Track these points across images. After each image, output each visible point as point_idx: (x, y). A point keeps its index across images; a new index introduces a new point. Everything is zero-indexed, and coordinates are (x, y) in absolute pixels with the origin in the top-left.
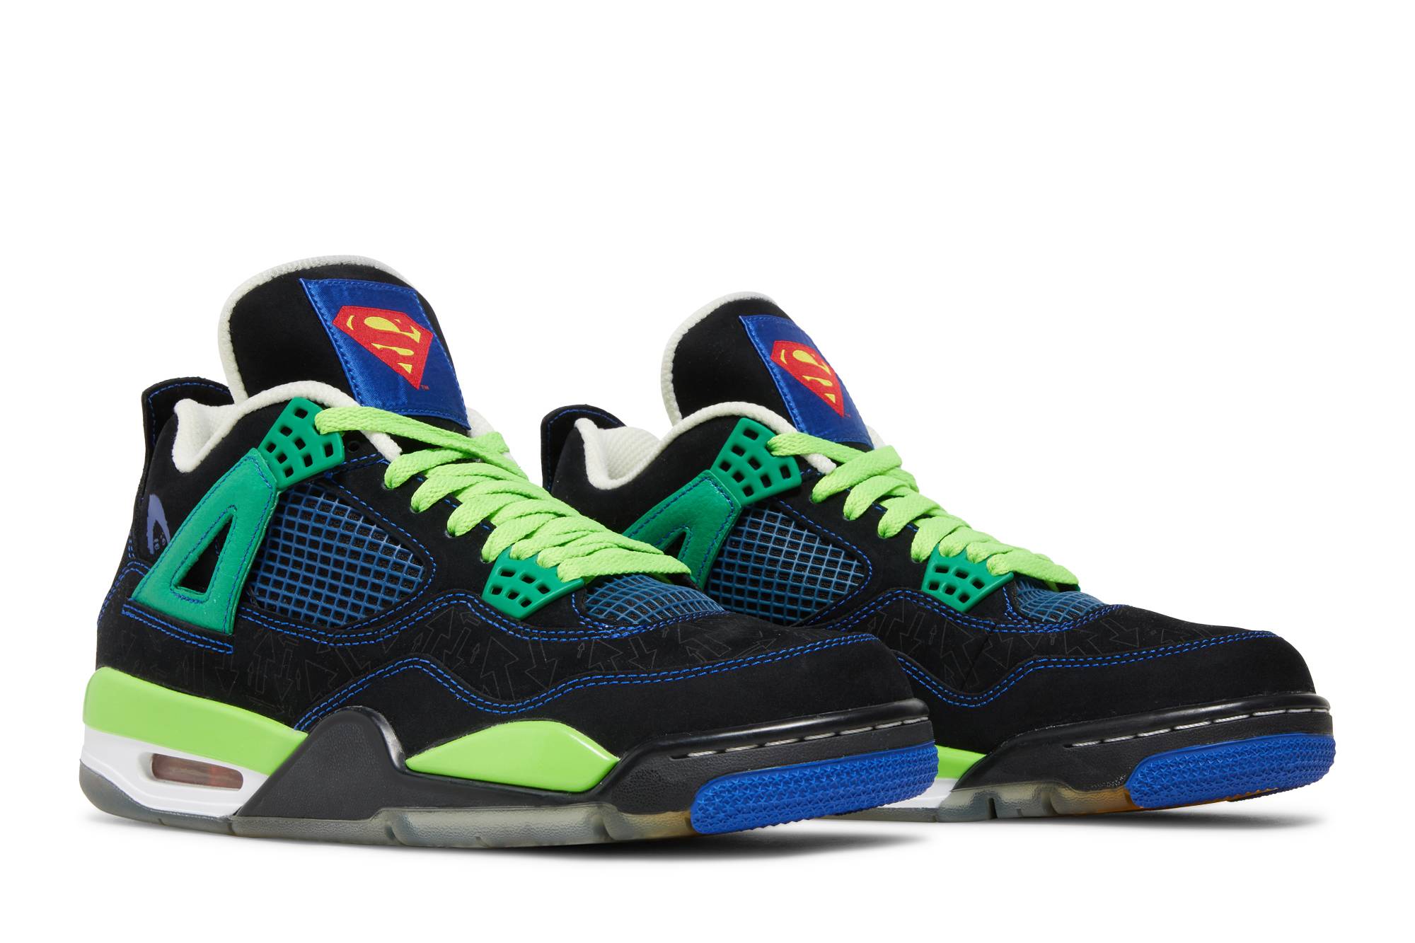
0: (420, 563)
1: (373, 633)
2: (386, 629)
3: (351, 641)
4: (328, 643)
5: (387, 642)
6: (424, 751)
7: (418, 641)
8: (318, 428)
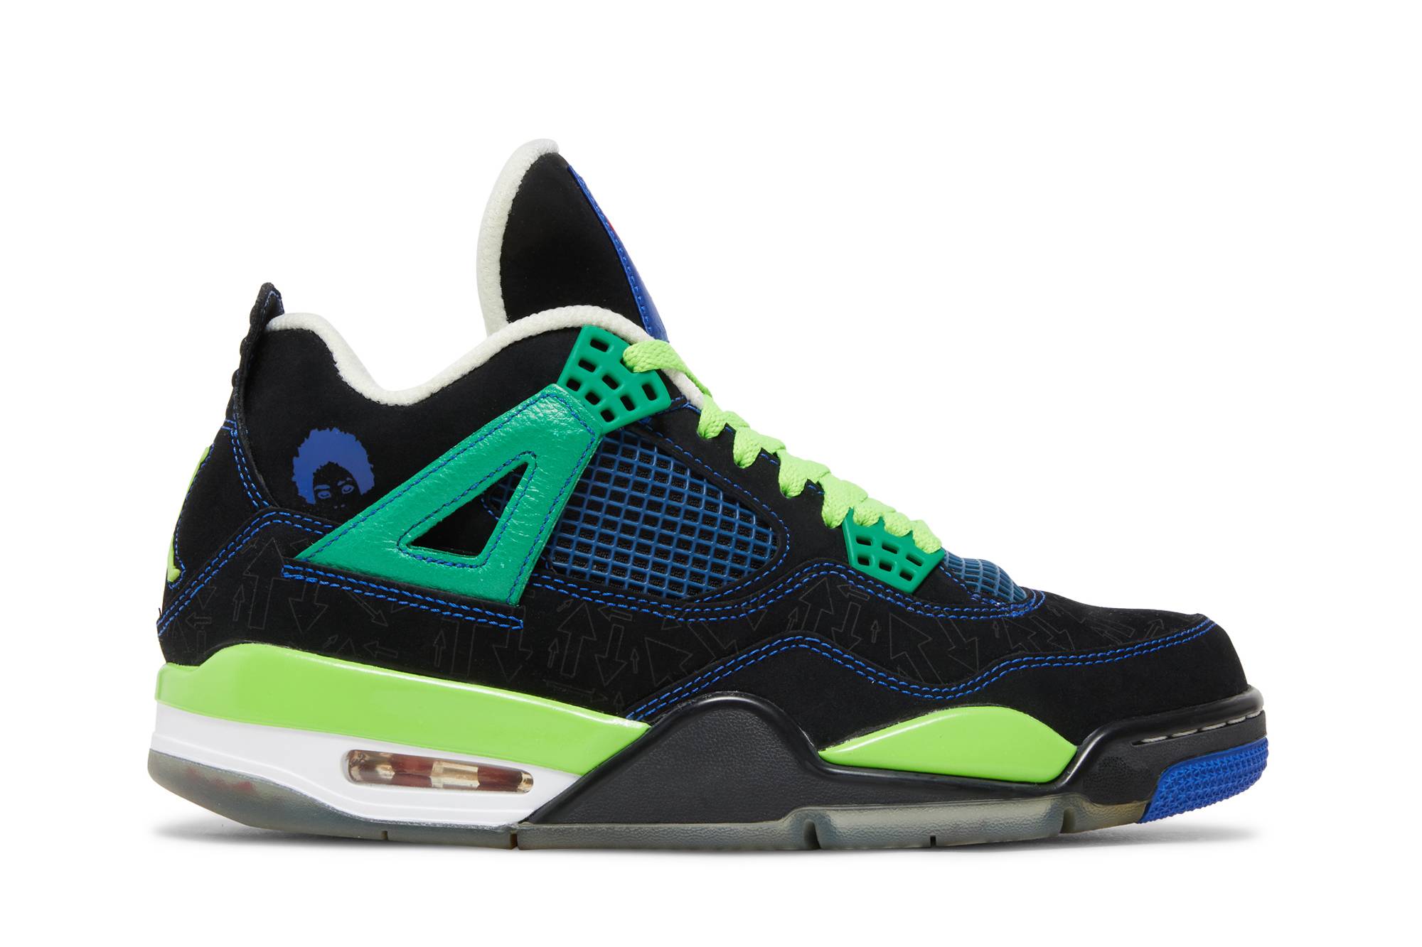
0: (767, 527)
1: (733, 607)
2: (749, 603)
3: (707, 616)
4: (677, 618)
5: (754, 617)
6: (843, 741)
7: (793, 616)
8: (629, 364)
